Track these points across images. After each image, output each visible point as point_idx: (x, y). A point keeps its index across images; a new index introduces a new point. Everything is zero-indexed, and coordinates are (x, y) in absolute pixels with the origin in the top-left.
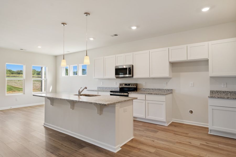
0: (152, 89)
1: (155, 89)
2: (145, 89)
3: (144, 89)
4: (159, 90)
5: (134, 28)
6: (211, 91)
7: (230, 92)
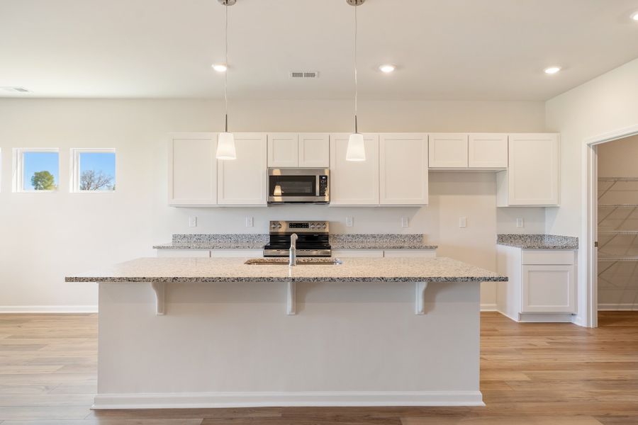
0: (374, 236)
1: (381, 237)
2: (353, 236)
3: (349, 235)
4: (391, 236)
5: (387, 69)
6: (499, 236)
7: (530, 237)
